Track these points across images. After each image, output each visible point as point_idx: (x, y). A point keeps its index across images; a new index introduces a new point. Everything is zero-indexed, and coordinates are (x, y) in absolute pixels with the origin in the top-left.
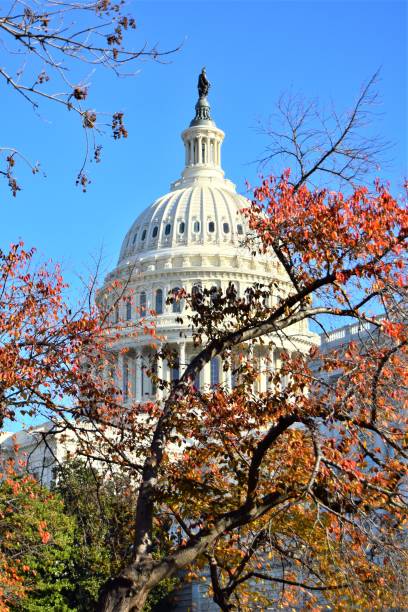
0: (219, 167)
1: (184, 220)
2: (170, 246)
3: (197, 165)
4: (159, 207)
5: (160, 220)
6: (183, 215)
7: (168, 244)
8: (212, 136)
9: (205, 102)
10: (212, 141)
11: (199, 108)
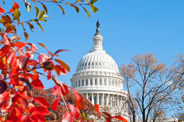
0: (102, 47)
1: (90, 62)
2: (86, 69)
3: (96, 46)
4: (84, 59)
5: (84, 62)
6: (90, 61)
7: (85, 68)
8: (100, 38)
9: (99, 29)
10: (100, 40)
11: (97, 31)
